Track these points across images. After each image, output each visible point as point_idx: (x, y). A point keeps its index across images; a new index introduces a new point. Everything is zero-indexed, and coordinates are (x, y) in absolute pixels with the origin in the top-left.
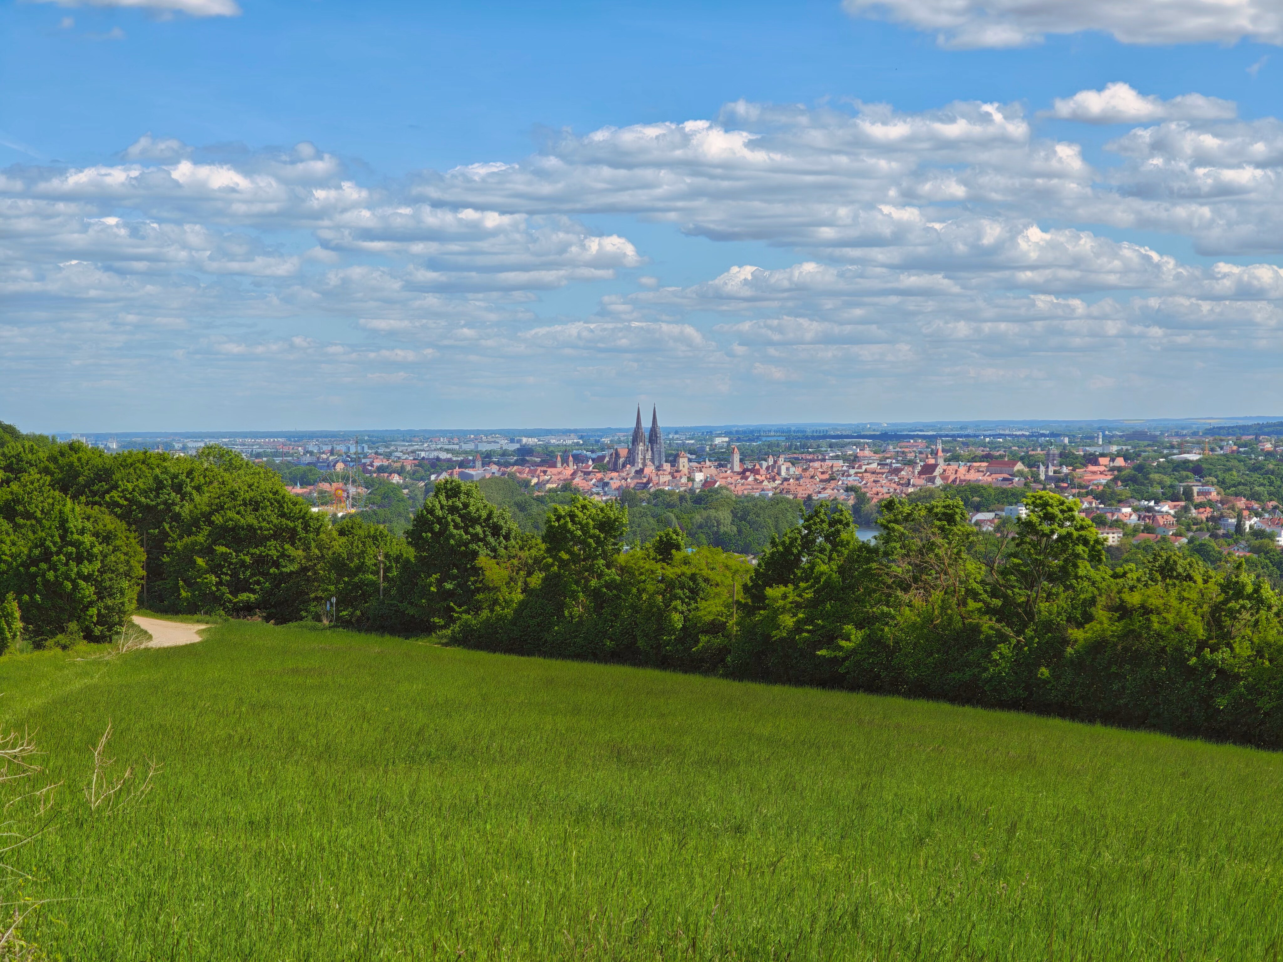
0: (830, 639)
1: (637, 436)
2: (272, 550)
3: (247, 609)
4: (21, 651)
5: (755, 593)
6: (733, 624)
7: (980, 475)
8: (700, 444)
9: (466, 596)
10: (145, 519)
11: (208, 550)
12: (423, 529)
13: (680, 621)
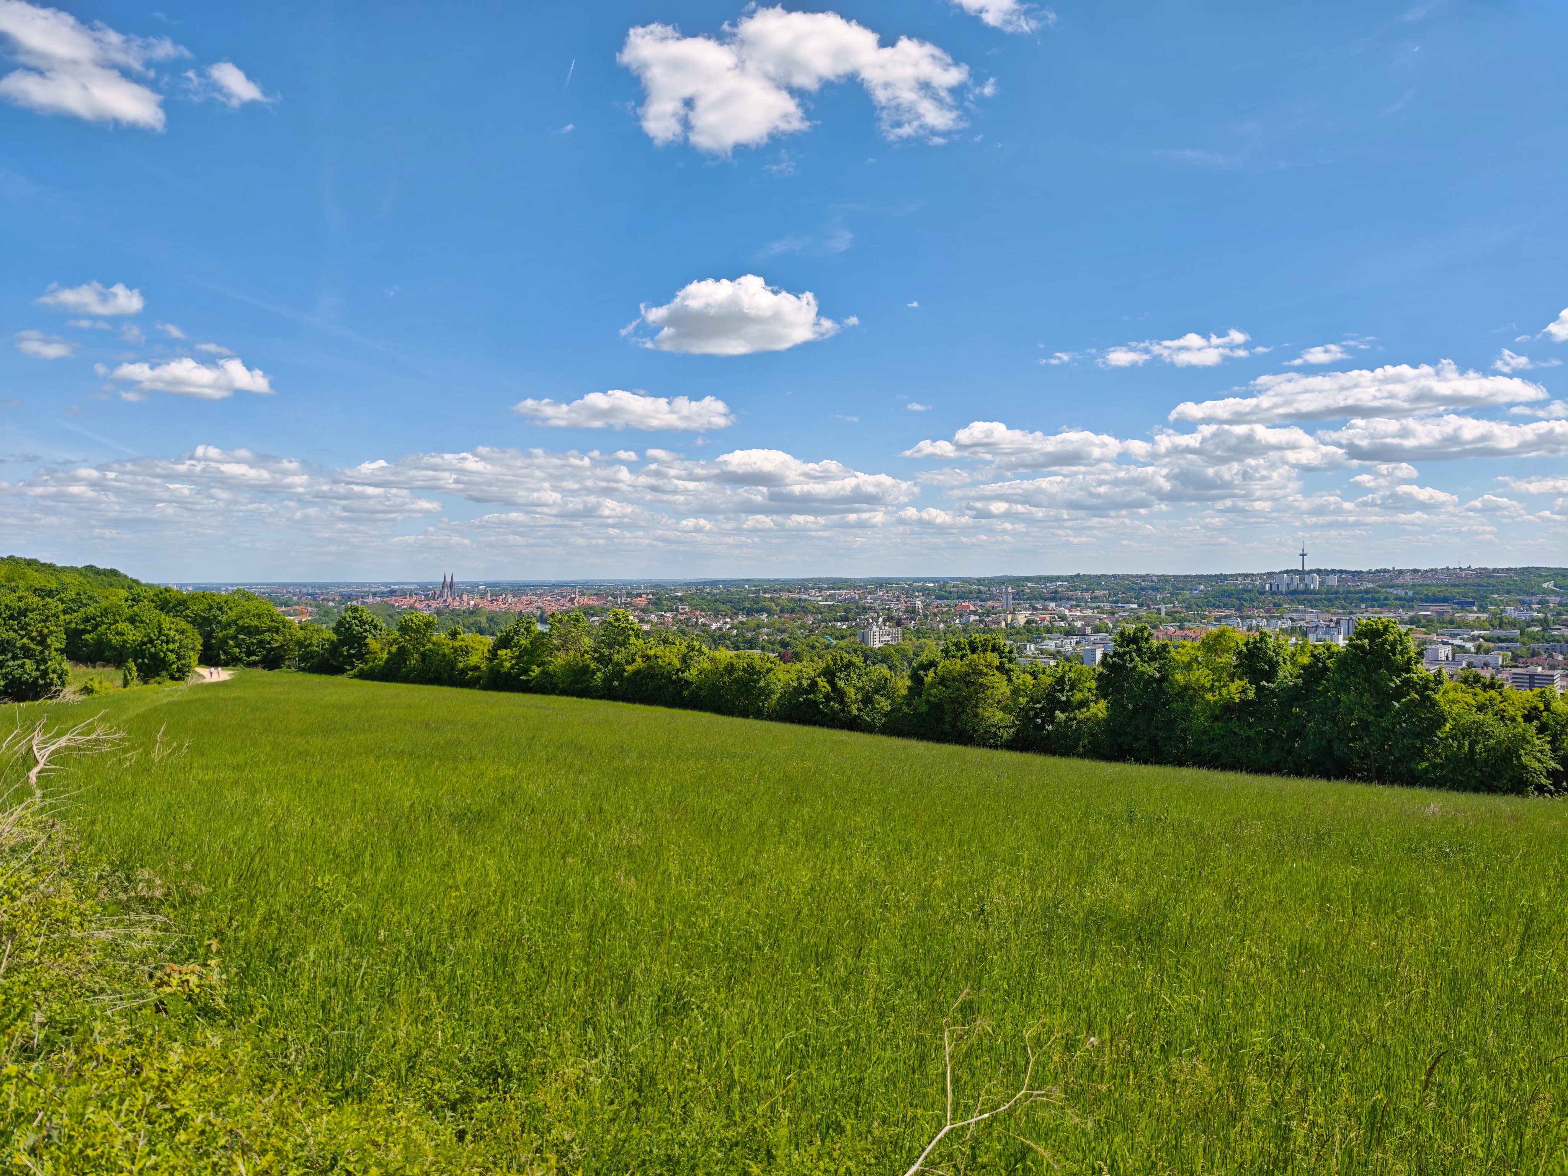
0: (526, 672)
1: (444, 585)
2: (267, 636)
3: (254, 664)
4: (136, 686)
5: (494, 653)
6: (483, 666)
7: (593, 602)
8: (473, 589)
9: (361, 656)
10: (203, 623)
11: (235, 638)
12: (341, 627)
13: (461, 665)
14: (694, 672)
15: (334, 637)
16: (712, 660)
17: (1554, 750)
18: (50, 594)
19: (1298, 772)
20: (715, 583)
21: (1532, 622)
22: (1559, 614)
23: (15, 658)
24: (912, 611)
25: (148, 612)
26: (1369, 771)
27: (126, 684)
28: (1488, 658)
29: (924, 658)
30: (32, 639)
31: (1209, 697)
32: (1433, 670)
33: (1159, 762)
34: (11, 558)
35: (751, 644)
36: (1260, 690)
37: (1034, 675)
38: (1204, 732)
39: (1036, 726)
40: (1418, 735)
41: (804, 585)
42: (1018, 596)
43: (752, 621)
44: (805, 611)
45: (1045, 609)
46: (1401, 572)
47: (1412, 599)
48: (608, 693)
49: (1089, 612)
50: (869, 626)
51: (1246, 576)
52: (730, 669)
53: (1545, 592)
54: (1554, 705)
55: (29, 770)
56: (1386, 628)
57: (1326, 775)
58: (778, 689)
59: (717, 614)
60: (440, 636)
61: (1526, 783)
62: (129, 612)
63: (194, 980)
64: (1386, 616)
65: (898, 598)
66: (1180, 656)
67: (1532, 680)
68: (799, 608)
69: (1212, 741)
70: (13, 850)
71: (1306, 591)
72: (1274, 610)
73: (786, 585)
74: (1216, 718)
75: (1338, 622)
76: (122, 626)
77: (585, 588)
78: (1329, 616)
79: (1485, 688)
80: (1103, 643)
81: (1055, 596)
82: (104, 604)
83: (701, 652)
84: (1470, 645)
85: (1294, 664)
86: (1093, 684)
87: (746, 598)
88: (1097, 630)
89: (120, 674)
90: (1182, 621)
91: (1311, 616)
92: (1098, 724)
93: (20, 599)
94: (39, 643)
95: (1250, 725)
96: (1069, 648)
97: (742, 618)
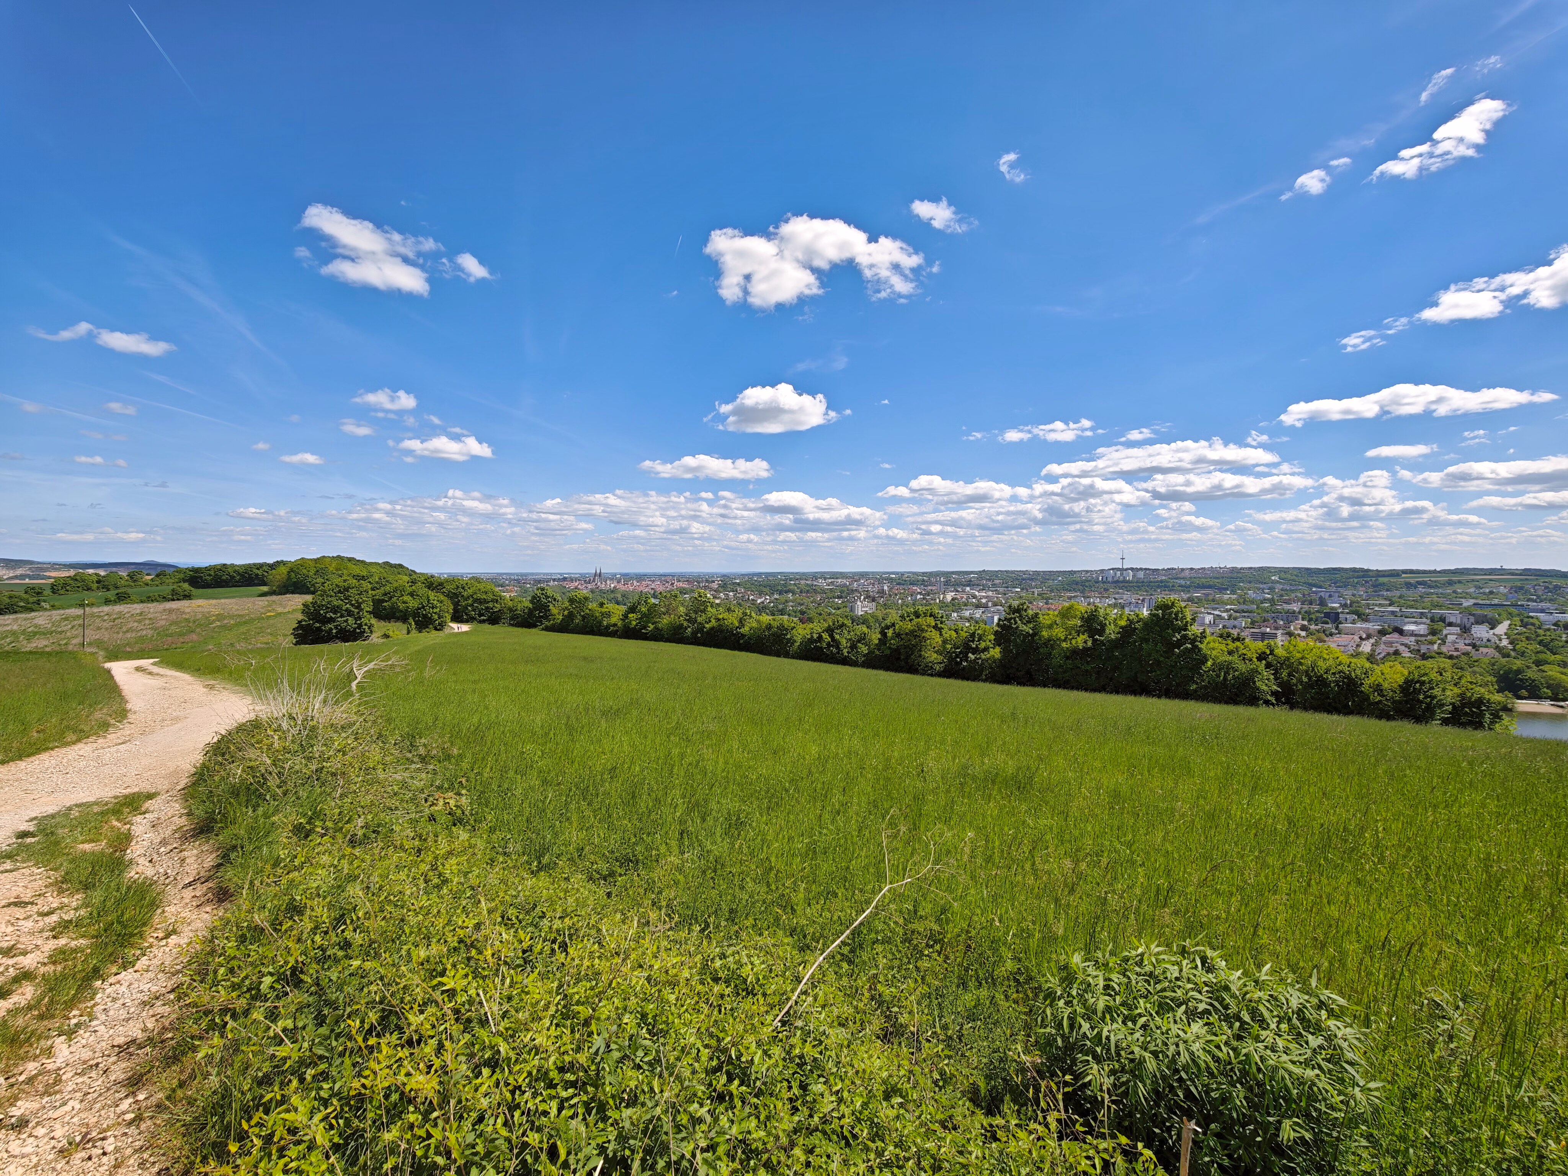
0: (645, 628)
1: (596, 574)
2: (491, 605)
3: (483, 621)
4: (414, 633)
5: (626, 616)
6: (620, 624)
7: (685, 585)
8: (613, 577)
9: (546, 617)
10: (454, 596)
11: (472, 605)
12: (534, 599)
13: (605, 623)
14: (747, 628)
15: (531, 606)
16: (758, 621)
17: (1276, 679)
18: (363, 578)
19: (1117, 691)
20: (759, 574)
21: (1265, 600)
22: (1282, 596)
23: (342, 616)
24: (882, 592)
25: (422, 590)
26: (1160, 691)
27: (408, 633)
28: (1236, 623)
29: (888, 622)
30: (352, 605)
31: (1064, 645)
32: (1201, 629)
33: (1033, 685)
34: (339, 556)
35: (782, 612)
36: (1095, 641)
37: (956, 631)
38: (1061, 666)
39: (957, 663)
40: (1191, 669)
41: (815, 576)
42: (947, 583)
43: (783, 598)
44: (815, 591)
45: (964, 591)
46: (1183, 570)
47: (1189, 587)
48: (694, 641)
49: (990, 593)
50: (855, 601)
51: (1087, 572)
52: (769, 627)
53: (1273, 582)
54: (1276, 651)
55: (350, 682)
56: (1173, 603)
57: (1135, 693)
58: (799, 640)
59: (761, 593)
60: (593, 605)
61: (1258, 699)
62: (410, 590)
63: (452, 802)
64: (1173, 597)
65: (873, 584)
66: (1045, 620)
67: (1263, 636)
68: (812, 590)
69: (1065, 672)
70: (343, 728)
71: (1124, 581)
72: (1104, 593)
73: (804, 576)
74: (1067, 658)
75: (1143, 600)
76: (405, 598)
77: (681, 577)
78: (1138, 596)
79: (1234, 640)
80: (998, 612)
81: (970, 583)
82: (395, 585)
83: (750, 616)
84: (1225, 615)
85: (1116, 625)
86: (993, 637)
87: (779, 584)
88: (995, 605)
89: (405, 626)
90: (1047, 599)
91: (1127, 596)
92: (994, 662)
93: (345, 581)
94: (357, 608)
95: (1088, 663)
96: (978, 616)
97: (776, 596)
